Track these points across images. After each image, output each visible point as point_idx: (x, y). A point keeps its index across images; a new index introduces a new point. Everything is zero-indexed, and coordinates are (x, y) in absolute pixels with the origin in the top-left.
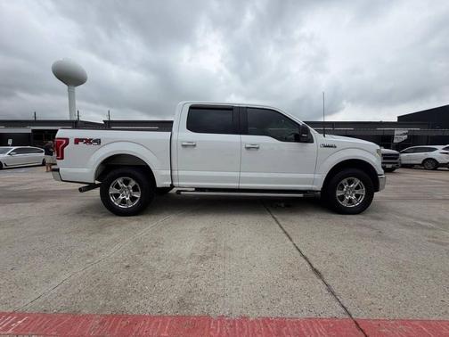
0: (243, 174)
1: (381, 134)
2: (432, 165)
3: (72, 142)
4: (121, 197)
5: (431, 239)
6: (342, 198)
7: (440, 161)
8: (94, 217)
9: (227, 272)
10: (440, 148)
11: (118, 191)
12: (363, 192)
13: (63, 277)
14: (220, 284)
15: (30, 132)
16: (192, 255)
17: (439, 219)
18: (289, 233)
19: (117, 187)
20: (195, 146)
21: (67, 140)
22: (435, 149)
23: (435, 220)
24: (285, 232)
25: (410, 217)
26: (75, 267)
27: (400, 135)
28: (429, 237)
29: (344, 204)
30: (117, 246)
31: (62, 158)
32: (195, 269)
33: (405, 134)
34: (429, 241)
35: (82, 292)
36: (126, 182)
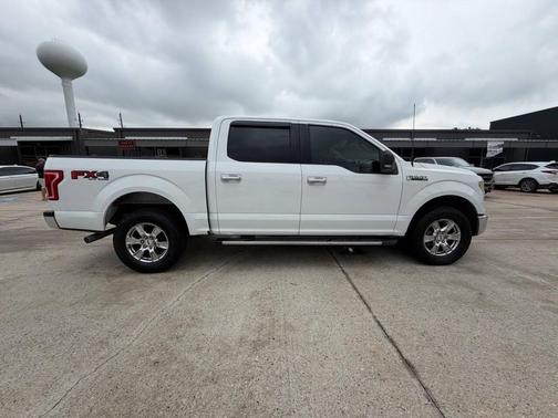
0: (304, 217)
1: (470, 146)
2: (531, 186)
3: (68, 176)
4: (142, 249)
5: (545, 305)
6: (431, 245)
7: (541, 182)
8: (108, 276)
9: (291, 368)
10: (542, 165)
11: (138, 242)
12: (457, 237)
13: (68, 385)
14: (284, 391)
15: (16, 144)
16: (242, 341)
17: (551, 270)
18: (366, 297)
19: (137, 235)
20: (239, 180)
21: (61, 173)
22: (536, 167)
23: (546, 273)
24: (361, 297)
25: (514, 267)
26: (84, 364)
27: (494, 147)
28: (543, 301)
29: (433, 252)
30: (141, 326)
31: (57, 198)
32: (248, 365)
33: (500, 146)
34: (544, 308)
35: (95, 411)
36: (149, 229)
